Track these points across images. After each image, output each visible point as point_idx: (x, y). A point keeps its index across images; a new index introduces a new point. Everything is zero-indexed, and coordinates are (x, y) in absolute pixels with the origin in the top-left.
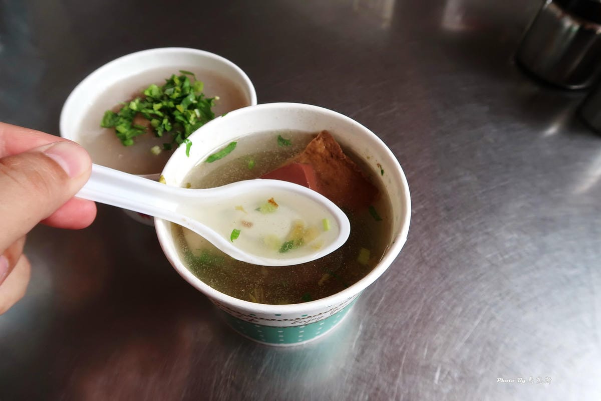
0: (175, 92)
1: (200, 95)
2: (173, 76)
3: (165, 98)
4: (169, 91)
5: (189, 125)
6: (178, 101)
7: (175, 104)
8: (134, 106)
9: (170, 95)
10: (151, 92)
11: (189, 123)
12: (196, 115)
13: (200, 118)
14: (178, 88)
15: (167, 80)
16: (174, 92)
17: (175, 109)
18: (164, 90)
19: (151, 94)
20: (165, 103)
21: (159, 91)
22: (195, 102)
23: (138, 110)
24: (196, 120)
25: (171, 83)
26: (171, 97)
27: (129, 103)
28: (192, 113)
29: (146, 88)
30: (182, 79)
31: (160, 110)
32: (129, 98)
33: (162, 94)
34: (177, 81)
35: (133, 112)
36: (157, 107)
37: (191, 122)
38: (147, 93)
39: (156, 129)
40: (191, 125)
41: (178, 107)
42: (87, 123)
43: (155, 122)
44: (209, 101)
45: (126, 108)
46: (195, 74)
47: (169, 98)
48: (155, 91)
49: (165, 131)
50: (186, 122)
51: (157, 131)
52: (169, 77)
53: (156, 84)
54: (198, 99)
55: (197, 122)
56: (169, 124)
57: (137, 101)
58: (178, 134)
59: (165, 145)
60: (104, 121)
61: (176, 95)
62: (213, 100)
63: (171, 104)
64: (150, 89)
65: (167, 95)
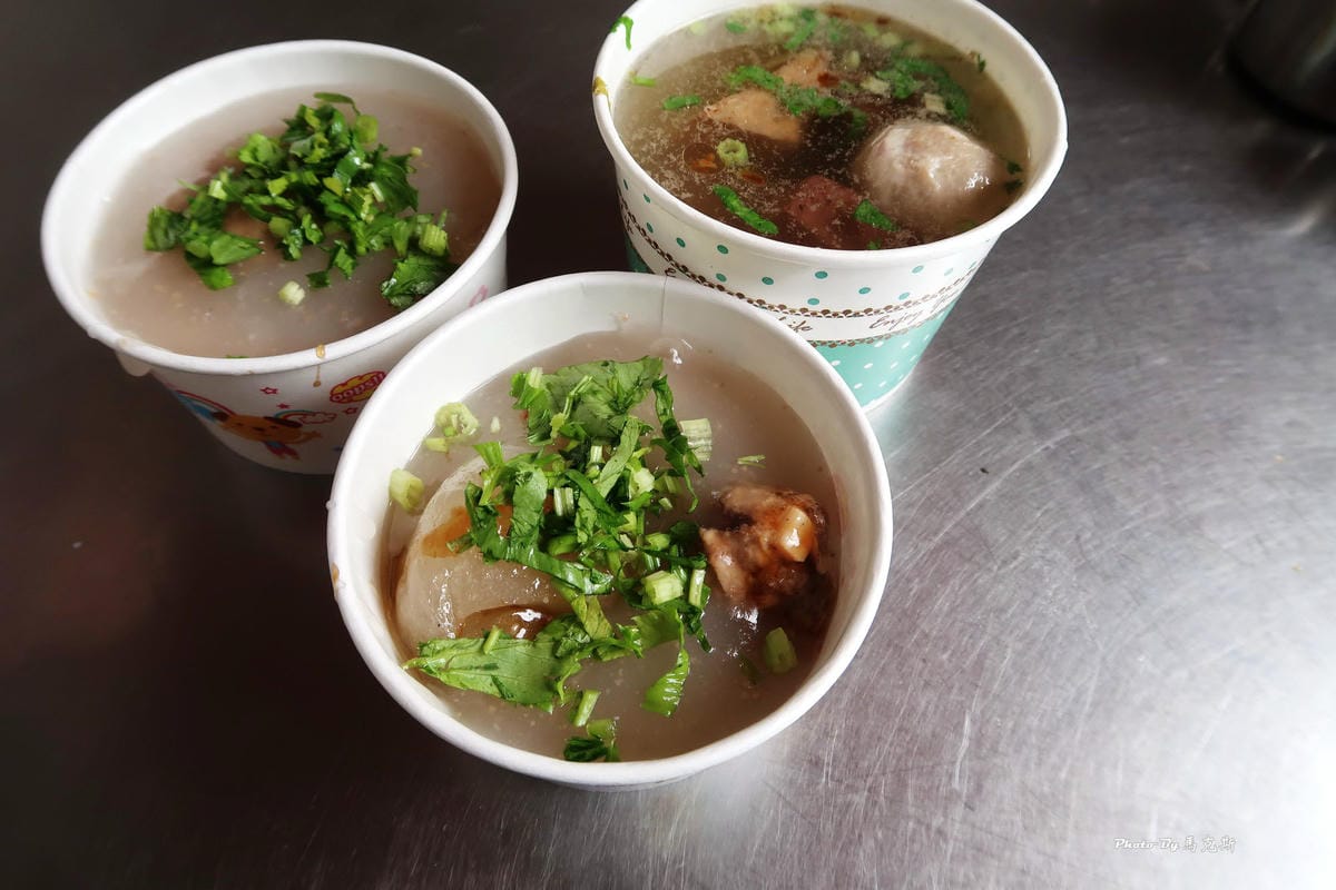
0: (316, 146)
1: (376, 148)
2: (303, 109)
3: (292, 164)
4: (298, 147)
5: (360, 224)
6: (327, 168)
7: (320, 177)
8: (218, 190)
9: (305, 156)
10: (254, 152)
11: (359, 219)
12: (374, 198)
13: (385, 203)
14: (320, 137)
15: (288, 122)
16: (312, 147)
17: (321, 188)
18: (285, 146)
19: (256, 159)
20: (294, 177)
21: (274, 151)
22: (366, 166)
23: (232, 199)
24: (376, 210)
25: (299, 126)
26: (306, 160)
27: (205, 185)
28: (364, 194)
29: (241, 143)
30: (326, 116)
31: (285, 194)
32: (203, 174)
33: (281, 154)
34: (314, 122)
35: (220, 206)
36: (277, 186)
37: (363, 215)
38: (246, 157)
39: (285, 242)
40: (366, 223)
41: (328, 182)
42: (107, 247)
43: (278, 224)
44: (401, 162)
45: (200, 198)
46: (354, 99)
47: (301, 162)
48: (265, 150)
49: (306, 242)
50: (353, 217)
51: (287, 247)
52: (292, 114)
53: (264, 132)
54: (373, 158)
55: (377, 216)
56: (314, 226)
57: (224, 177)
58: (339, 247)
59: (312, 277)
60: (153, 238)
61: (319, 153)
62: (410, 159)
63: (310, 178)
64: (252, 144)
65: (295, 157)
